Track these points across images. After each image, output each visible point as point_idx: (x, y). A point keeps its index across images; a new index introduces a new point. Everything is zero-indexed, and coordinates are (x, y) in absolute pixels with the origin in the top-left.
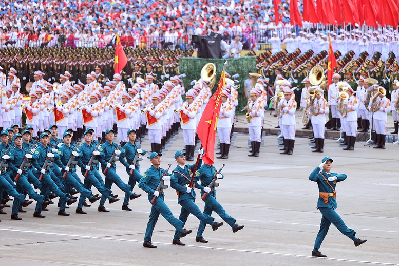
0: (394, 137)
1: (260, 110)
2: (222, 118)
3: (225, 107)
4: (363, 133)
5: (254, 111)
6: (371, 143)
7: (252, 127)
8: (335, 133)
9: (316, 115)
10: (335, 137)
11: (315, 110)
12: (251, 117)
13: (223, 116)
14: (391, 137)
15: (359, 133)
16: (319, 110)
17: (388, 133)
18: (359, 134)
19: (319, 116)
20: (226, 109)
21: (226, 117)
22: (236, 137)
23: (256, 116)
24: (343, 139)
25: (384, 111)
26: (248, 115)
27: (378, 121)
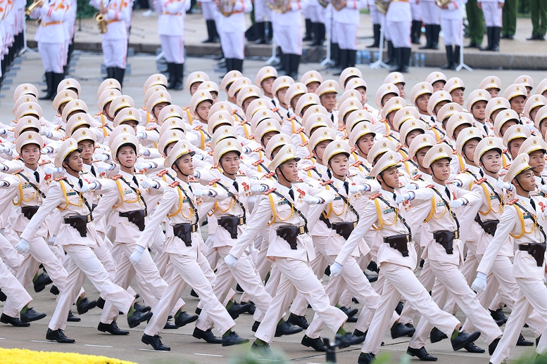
0: (372, 53)
1: (123, 8)
2: (47, 24)
3: (54, 5)
4: (314, 48)
5: (112, 13)
6: (329, 66)
7: (109, 40)
8: (262, 49)
9: (228, 15)
10: (262, 56)
11: (225, 7)
12: (106, 23)
13: (49, 21)
14: (366, 53)
15: (307, 47)
16: (234, 5)
17: (362, 47)
18: (307, 50)
19: (234, 17)
20: (55, 7)
21: (54, 22)
22: (78, 59)
23: (116, 19)
24: (278, 60)
25: (355, 8)
26: (101, 18)
27: (343, 25)
